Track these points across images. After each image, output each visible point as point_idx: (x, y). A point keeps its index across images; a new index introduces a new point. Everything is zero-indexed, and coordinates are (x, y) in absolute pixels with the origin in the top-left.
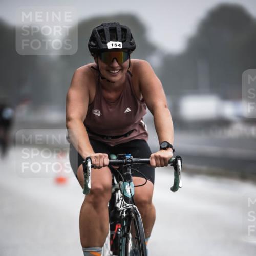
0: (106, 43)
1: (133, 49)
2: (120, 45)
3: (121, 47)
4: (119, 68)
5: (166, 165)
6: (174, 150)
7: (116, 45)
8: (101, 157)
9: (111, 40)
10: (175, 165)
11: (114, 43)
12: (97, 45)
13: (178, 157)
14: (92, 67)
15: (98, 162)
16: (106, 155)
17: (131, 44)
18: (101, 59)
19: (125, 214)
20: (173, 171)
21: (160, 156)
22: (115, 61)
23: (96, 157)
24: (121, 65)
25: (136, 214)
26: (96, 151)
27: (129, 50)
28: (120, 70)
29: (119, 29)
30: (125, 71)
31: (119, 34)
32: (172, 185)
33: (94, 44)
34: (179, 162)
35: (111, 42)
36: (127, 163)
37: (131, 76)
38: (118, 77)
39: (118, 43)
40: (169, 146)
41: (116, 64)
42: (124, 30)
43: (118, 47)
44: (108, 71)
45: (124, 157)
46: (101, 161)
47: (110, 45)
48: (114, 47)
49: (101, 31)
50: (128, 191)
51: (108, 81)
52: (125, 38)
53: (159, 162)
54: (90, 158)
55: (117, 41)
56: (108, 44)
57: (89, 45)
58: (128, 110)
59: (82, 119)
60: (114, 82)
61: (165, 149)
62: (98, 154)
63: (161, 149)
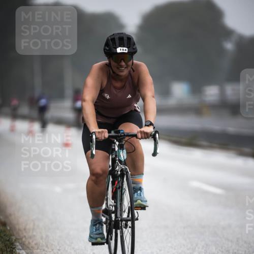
0: (116, 48)
1: (135, 52)
2: (126, 50)
3: (127, 52)
4: (125, 66)
5: (148, 138)
7: (123, 50)
8: (103, 132)
9: (120, 46)
10: (154, 137)
11: (122, 48)
12: (110, 49)
13: (156, 132)
15: (100, 136)
16: (106, 130)
17: (134, 49)
18: (112, 59)
19: (119, 173)
20: (153, 141)
21: (144, 131)
22: (122, 61)
23: (99, 132)
24: (126, 64)
25: (127, 172)
26: (100, 128)
27: (132, 53)
28: (126, 68)
29: (125, 39)
30: (129, 68)
31: (126, 42)
32: (153, 152)
33: (108, 49)
34: (157, 135)
35: (120, 48)
36: (121, 136)
39: (125, 48)
40: (151, 124)
41: (123, 63)
42: (129, 39)
43: (124, 51)
44: (118, 68)
46: (103, 134)
47: (119, 50)
48: (122, 51)
49: (113, 40)
50: (122, 156)
51: (117, 75)
52: (130, 45)
53: (143, 136)
54: (94, 132)
55: (124, 47)
56: (117, 49)
57: (104, 50)
58: (129, 96)
60: (121, 76)
61: (148, 126)
63: (146, 125)
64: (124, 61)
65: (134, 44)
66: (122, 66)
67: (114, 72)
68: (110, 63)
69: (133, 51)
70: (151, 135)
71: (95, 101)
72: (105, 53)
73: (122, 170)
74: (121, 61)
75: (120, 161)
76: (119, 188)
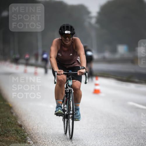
0: (65, 31)
1: (74, 34)
2: (69, 32)
6: (86, 70)
7: (68, 32)
8: (60, 71)
9: (67, 30)
10: (85, 74)
11: (67, 31)
14: (60, 39)
16: (62, 70)
17: (73, 32)
19: (68, 91)
20: (85, 77)
23: (59, 71)
25: (72, 91)
26: (59, 69)
27: (73, 34)
28: (69, 41)
29: (70, 27)
32: (85, 82)
33: (61, 31)
34: (87, 74)
35: (66, 31)
36: (70, 73)
37: (73, 43)
38: (68, 43)
39: (69, 31)
40: (84, 68)
41: (68, 39)
42: (71, 27)
43: (69, 33)
44: (65, 41)
45: (69, 72)
46: (61, 73)
47: (66, 32)
48: (67, 33)
49: (64, 27)
50: (70, 83)
51: (65, 44)
52: (72, 30)
53: (80, 74)
54: (56, 71)
58: (71, 54)
59: (55, 57)
60: (66, 45)
61: (83, 69)
62: (60, 70)
63: (82, 69)
64: (68, 38)
65: (74, 30)
66: (67, 40)
67: (63, 43)
68: (62, 39)
69: (73, 33)
70: (84, 74)
71: (56, 57)
72: (60, 33)
73: (69, 90)
74: (67, 38)
75: (69, 86)
76: (68, 99)
